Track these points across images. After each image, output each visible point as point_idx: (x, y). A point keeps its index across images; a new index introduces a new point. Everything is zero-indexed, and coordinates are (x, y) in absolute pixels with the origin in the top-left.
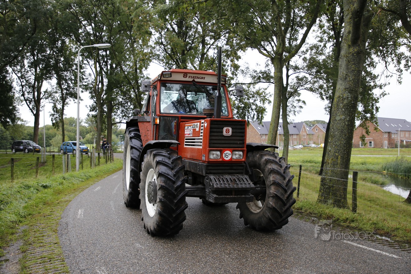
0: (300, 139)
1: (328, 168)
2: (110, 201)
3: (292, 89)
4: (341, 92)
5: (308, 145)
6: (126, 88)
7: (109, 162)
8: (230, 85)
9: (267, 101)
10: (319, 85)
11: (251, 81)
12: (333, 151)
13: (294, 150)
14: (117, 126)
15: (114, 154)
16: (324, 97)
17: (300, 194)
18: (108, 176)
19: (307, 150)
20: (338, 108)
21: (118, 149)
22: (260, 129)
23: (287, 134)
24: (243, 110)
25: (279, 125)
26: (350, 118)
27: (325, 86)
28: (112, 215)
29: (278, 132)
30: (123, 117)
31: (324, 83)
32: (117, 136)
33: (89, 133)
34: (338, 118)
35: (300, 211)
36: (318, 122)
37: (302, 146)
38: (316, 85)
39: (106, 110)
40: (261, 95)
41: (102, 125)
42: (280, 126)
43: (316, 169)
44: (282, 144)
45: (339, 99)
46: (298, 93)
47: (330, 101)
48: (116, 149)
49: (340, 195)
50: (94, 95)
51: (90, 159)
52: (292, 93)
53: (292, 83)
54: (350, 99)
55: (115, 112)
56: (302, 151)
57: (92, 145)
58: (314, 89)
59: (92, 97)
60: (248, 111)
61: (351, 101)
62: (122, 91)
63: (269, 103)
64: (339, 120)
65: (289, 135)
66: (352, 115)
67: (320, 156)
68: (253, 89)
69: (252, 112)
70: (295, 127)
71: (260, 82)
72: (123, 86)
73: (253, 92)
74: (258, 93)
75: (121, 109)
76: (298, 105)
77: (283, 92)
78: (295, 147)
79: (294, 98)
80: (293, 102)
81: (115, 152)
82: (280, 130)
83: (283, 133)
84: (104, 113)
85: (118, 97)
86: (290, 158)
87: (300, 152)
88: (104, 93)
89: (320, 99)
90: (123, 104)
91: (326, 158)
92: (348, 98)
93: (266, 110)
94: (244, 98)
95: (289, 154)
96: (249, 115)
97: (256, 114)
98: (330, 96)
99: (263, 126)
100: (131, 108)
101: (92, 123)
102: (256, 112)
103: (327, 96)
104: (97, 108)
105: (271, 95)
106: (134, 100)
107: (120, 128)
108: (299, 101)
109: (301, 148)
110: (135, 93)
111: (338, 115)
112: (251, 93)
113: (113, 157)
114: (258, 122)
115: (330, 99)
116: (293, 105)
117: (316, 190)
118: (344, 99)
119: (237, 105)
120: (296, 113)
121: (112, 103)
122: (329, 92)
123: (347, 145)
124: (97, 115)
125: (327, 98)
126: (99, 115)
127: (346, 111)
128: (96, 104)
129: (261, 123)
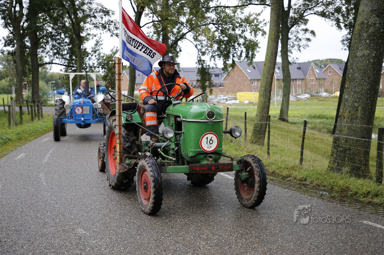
0: (306, 86)
1: (344, 123)
2: (39, 172)
3: (296, 13)
4: (365, 16)
5: (317, 95)
6: (58, 12)
7: (36, 120)
8: (208, 9)
9: (261, 33)
10: (335, 7)
11: (238, 2)
12: (351, 99)
13: (298, 100)
14: (47, 68)
15: (43, 108)
16: (342, 25)
17: (304, 161)
18: (36, 138)
19: (316, 101)
20: (360, 40)
21: (48, 102)
22: (249, 71)
23: (287, 79)
24: (225, 45)
25: (277, 66)
26: (377, 53)
27: (344, 8)
28: (42, 192)
29: (275, 75)
30: (55, 54)
31: (343, 5)
32: (47, 82)
33: (4, 78)
34: (359, 54)
35: (304, 182)
36: (332, 61)
37: (309, 95)
38: (331, 8)
39: (28, 44)
40: (253, 24)
41: (23, 67)
42: (279, 68)
43: (328, 126)
44: (281, 93)
45: (362, 26)
46: (304, 19)
47: (350, 30)
48: (45, 101)
49: (360, 160)
50: (9, 21)
51: (7, 115)
52: (296, 19)
53: (296, 5)
54: (377, 25)
55: (42, 47)
56: (308, 101)
57: (10, 96)
58: (327, 13)
59: (6, 26)
60: (234, 46)
61: (380, 28)
62: (51, 17)
63: (263, 35)
64: (360, 57)
65: (291, 80)
66: (380, 49)
67: (334, 109)
68: (241, 15)
69: (239, 48)
70: (300, 68)
71: (250, 4)
72: (52, 9)
73: (241, 19)
74: (247, 20)
75: (50, 43)
76: (304, 37)
77: (283, 19)
78: (298, 96)
79: (299, 26)
80: (298, 32)
81: (45, 106)
82: (278, 73)
83: (282, 78)
84: (26, 49)
85: (46, 25)
86: (292, 112)
87: (305, 104)
88: (25, 18)
89: (335, 28)
90: (54, 35)
91: (341, 110)
92: (375, 24)
93: (259, 45)
94: (228, 28)
95: (290, 107)
96: (234, 52)
97: (244, 50)
98: (350, 23)
99: (254, 68)
100: (66, 42)
101: (9, 64)
102: (245, 47)
103: (346, 23)
104: (15, 41)
105: (266, 24)
106: (70, 31)
107: (51, 71)
108: (306, 30)
109: (307, 98)
110: (72, 20)
111: (360, 49)
112: (237, 21)
113: (42, 112)
114: (247, 62)
115: (350, 28)
116: (298, 37)
117: (327, 155)
118: (369, 26)
119: (217, 38)
120: (301, 48)
121: (38, 34)
122: (349, 18)
123: (370, 92)
124: (15, 51)
125: (345, 26)
126: (19, 52)
127: (371, 43)
128: (14, 35)
129: (251, 63)
